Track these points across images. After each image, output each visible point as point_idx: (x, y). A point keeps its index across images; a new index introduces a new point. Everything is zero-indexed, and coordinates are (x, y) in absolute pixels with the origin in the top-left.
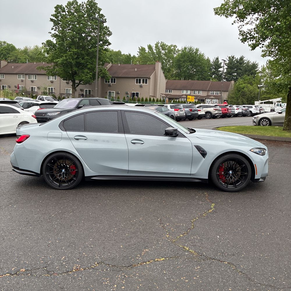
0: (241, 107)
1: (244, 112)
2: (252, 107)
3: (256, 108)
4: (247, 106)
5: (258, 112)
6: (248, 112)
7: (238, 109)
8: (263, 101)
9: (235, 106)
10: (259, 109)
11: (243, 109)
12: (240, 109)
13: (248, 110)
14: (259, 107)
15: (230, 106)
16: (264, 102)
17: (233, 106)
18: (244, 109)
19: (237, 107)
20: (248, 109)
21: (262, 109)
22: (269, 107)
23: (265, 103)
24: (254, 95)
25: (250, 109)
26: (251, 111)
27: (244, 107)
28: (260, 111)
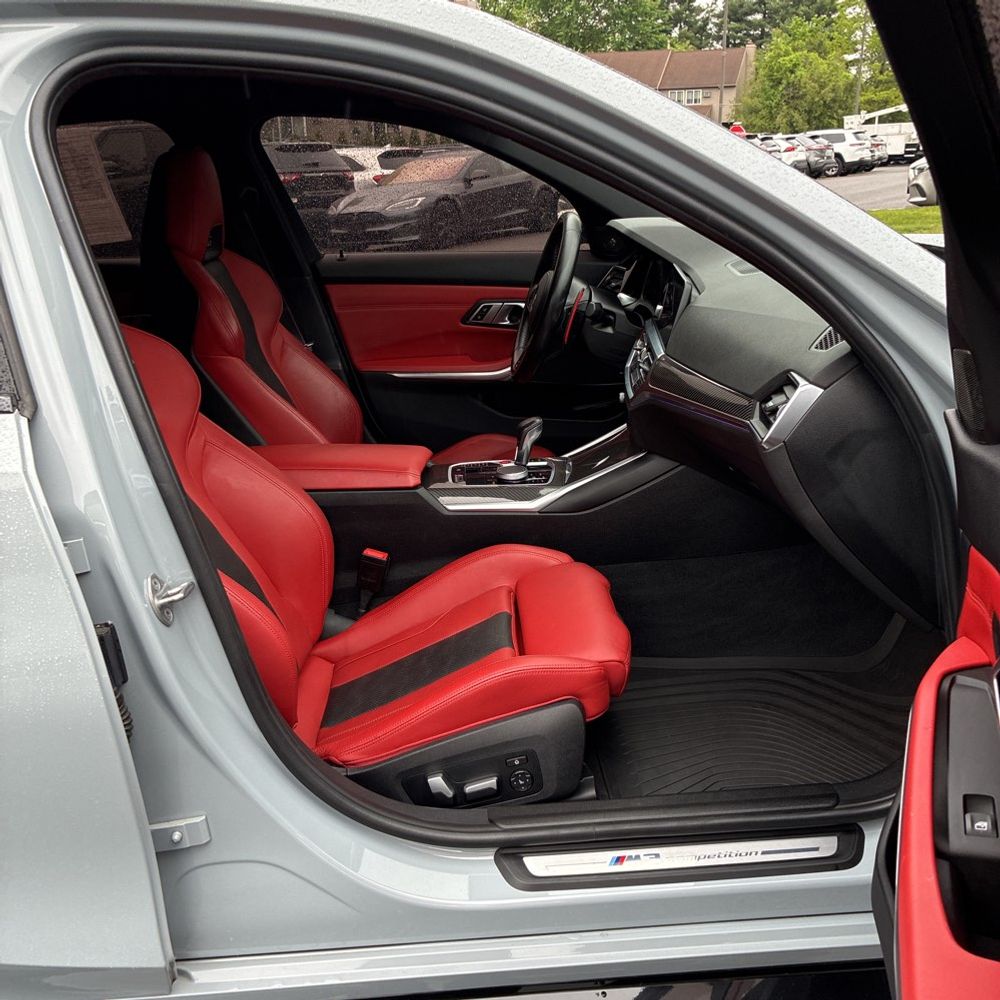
0: (803, 138)
1: (813, 159)
2: (841, 138)
3: (858, 138)
4: (823, 136)
5: (866, 155)
6: (829, 157)
7: (793, 149)
8: (876, 114)
9: (780, 135)
10: (868, 144)
11: (809, 149)
12: (800, 148)
13: (829, 153)
14: (868, 135)
15: (763, 140)
16: (880, 117)
17: (774, 137)
18: (814, 147)
19: (788, 139)
20: (828, 147)
21: (878, 145)
22: (900, 133)
23: (883, 120)
24: (832, 95)
25: (838, 148)
26: (838, 156)
27: (813, 137)
28: (872, 151)
